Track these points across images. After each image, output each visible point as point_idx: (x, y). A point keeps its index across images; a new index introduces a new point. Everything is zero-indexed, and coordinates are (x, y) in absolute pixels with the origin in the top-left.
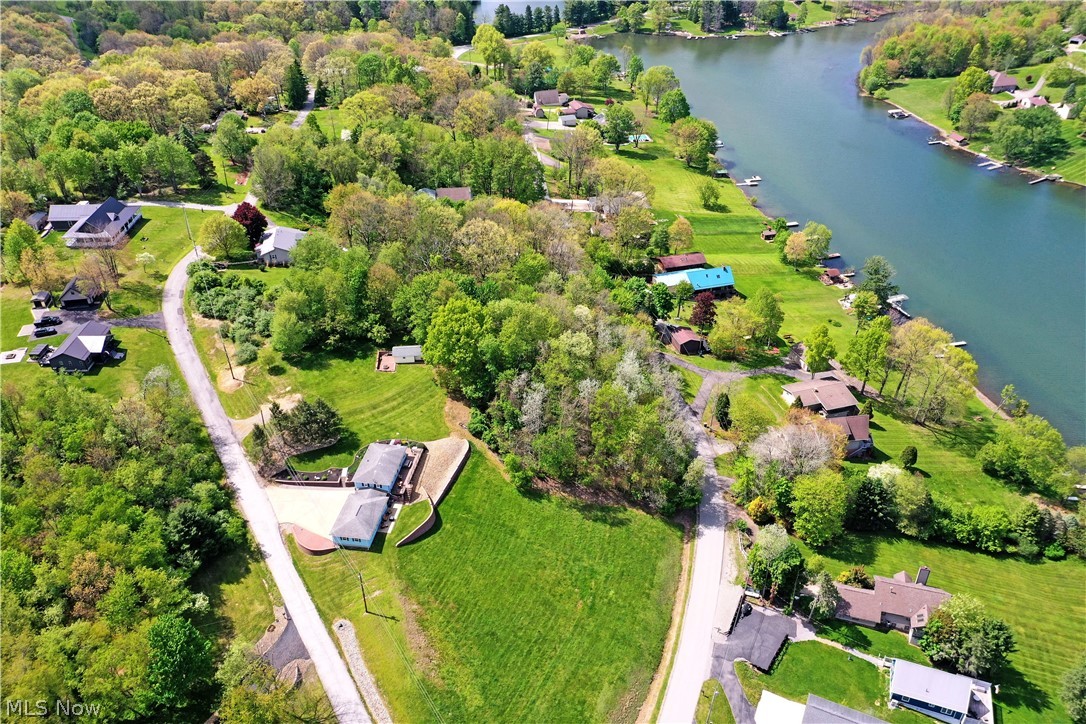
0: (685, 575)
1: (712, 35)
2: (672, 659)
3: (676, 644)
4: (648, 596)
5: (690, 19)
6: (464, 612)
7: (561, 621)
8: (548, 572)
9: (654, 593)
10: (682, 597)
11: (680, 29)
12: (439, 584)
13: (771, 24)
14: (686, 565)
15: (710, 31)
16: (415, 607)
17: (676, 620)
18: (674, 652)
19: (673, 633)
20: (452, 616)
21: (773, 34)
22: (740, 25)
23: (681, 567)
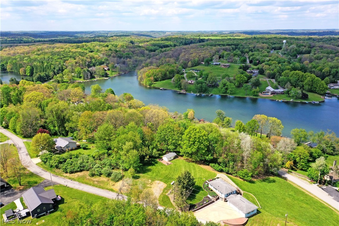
1: (88, 80)
5: (77, 77)
11: (76, 80)
13: (103, 76)
15: (87, 80)
21: (105, 78)
22: (94, 77)
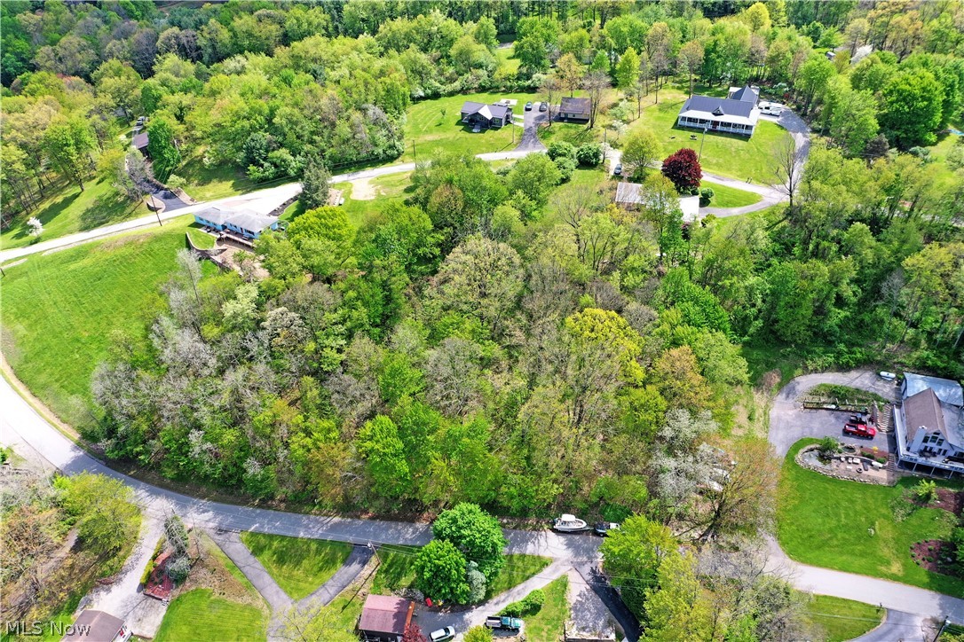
0: (57, 422)
2: (11, 384)
3: (16, 391)
4: (57, 381)
6: (124, 266)
7: (82, 319)
8: (122, 320)
9: (56, 385)
10: (42, 412)
12: (150, 255)
14: (64, 427)
16: (142, 240)
17: (32, 400)
18: (14, 388)
19: (26, 393)
20: (126, 260)
23: (64, 422)
